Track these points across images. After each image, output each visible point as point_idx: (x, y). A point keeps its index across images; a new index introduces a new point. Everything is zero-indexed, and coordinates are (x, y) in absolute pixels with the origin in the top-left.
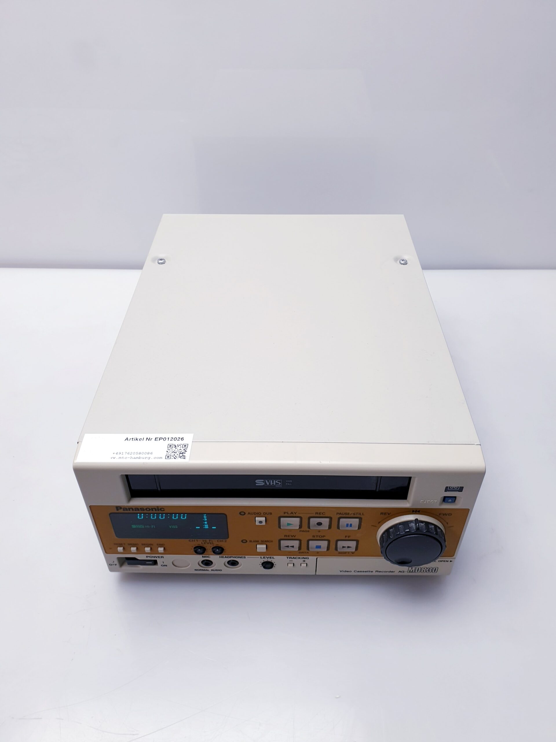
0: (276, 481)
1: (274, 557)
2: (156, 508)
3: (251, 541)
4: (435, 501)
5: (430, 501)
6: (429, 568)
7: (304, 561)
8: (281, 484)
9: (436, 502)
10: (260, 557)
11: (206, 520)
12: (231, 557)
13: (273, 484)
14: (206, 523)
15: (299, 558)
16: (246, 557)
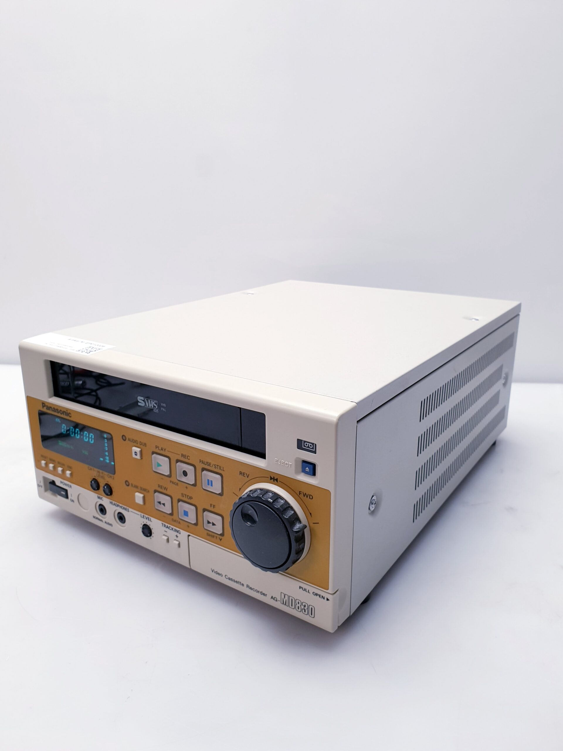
0: (153, 401)
1: (152, 519)
2: (66, 412)
3: (132, 485)
4: (289, 463)
5: (284, 462)
6: (304, 604)
7: (177, 536)
8: (157, 409)
9: (291, 464)
10: (140, 513)
11: (107, 449)
12: (118, 506)
13: (151, 406)
14: (107, 454)
15: (172, 529)
16: (130, 510)
